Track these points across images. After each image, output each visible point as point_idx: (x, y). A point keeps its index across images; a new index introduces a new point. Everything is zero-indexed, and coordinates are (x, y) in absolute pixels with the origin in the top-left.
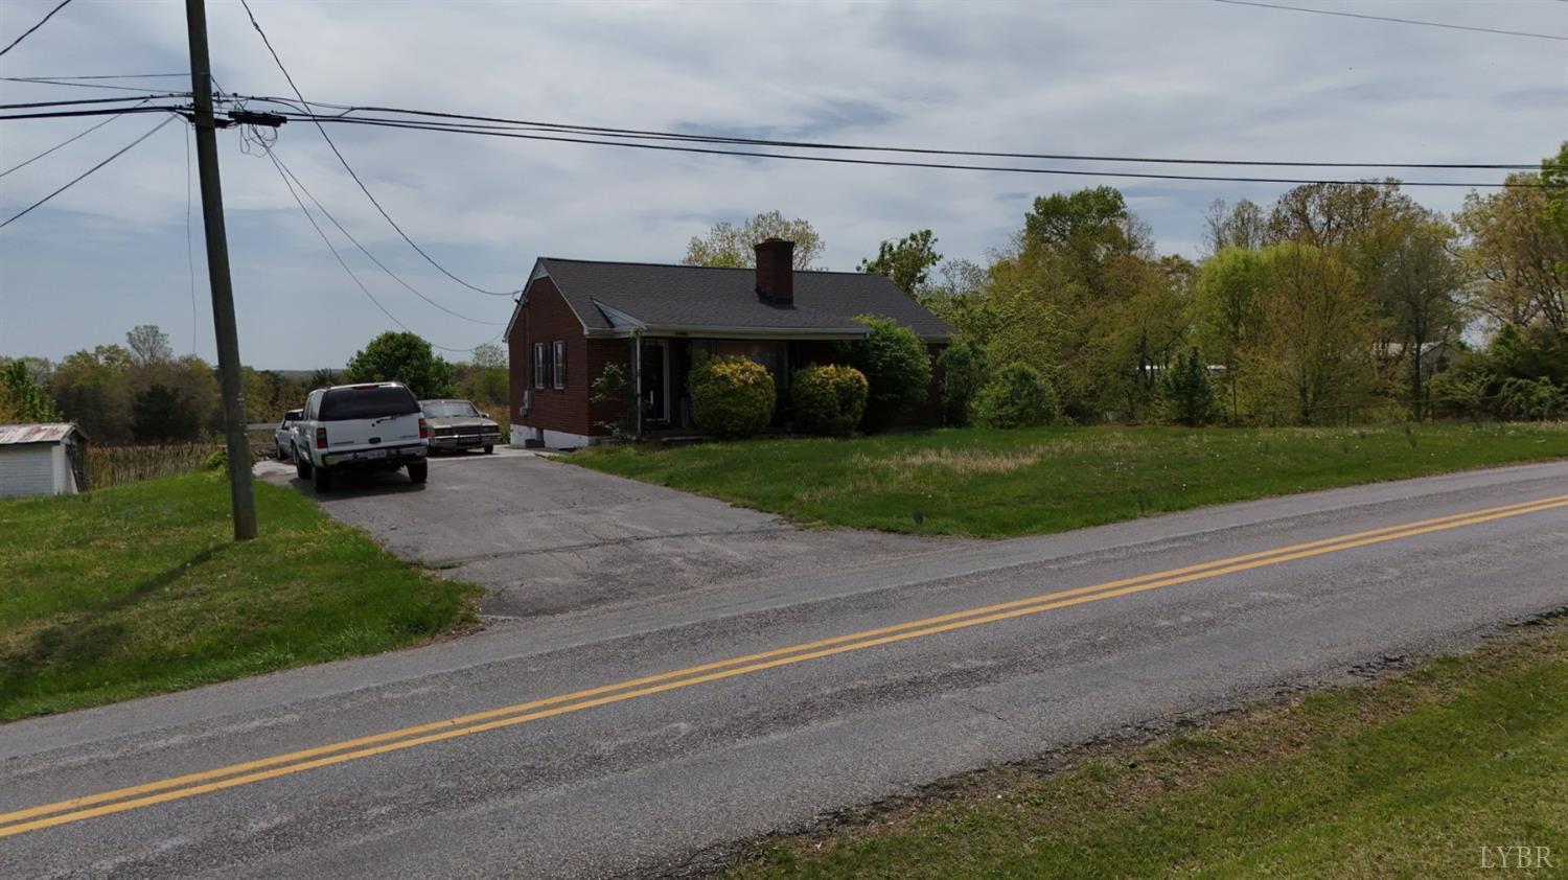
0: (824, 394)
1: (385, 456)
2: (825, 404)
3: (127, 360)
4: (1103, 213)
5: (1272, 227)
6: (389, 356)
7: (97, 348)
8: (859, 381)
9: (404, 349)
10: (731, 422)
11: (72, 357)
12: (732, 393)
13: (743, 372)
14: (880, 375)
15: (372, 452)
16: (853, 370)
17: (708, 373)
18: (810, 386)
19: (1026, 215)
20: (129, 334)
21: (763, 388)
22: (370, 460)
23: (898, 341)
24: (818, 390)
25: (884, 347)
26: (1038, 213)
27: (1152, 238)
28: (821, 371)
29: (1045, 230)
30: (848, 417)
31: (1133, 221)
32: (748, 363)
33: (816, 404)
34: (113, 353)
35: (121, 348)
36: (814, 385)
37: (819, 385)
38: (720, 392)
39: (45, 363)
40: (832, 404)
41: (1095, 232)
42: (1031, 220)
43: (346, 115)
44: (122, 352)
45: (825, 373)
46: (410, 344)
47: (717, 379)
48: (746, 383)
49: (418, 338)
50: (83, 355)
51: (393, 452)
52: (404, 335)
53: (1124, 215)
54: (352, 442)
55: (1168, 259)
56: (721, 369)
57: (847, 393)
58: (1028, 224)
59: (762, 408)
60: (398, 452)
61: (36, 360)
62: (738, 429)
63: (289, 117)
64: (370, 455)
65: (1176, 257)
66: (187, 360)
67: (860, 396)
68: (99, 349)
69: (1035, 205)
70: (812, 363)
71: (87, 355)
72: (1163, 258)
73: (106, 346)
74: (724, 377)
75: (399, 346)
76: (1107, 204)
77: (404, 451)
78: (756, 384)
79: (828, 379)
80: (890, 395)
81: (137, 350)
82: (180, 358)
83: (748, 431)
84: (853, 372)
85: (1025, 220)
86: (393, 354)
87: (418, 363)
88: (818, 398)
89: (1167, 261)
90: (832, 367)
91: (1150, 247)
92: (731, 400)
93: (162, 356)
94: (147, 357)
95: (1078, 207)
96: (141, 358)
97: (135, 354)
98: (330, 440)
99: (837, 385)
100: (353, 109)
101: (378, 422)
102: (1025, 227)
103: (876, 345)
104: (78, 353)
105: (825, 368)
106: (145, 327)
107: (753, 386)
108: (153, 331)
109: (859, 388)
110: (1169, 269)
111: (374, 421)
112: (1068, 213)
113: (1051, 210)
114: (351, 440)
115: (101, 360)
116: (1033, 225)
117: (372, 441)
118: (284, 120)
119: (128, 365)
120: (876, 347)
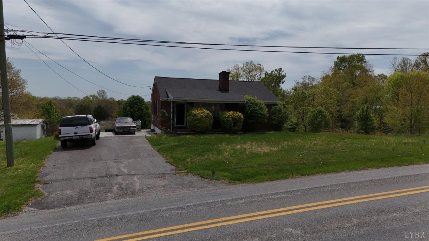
0: (228, 121)
1: (79, 138)
2: (228, 124)
3: (97, 99)
4: (358, 61)
5: (414, 65)
6: (132, 102)
7: (90, 95)
8: (240, 116)
9: (136, 100)
10: (197, 128)
11: (84, 97)
12: (198, 119)
13: (202, 113)
14: (249, 115)
15: (75, 137)
16: (239, 113)
17: (191, 113)
18: (224, 118)
19: (334, 62)
20: (98, 92)
21: (208, 118)
22: (74, 139)
23: (256, 104)
24: (226, 119)
25: (251, 106)
26: (338, 61)
27: (373, 69)
28: (228, 113)
29: (340, 66)
30: (236, 128)
31: (367, 64)
32: (204, 110)
33: (225, 123)
34: (94, 96)
35: (96, 95)
36: (225, 117)
37: (227, 118)
38: (194, 119)
39: (79, 98)
40: (230, 123)
41: (356, 67)
42: (335, 63)
43: (47, 36)
44: (96, 96)
45: (229, 114)
46: (138, 99)
47: (194, 115)
48: (202, 116)
49: (141, 98)
50: (87, 97)
51: (81, 137)
52: (137, 96)
53: (365, 62)
54: (69, 134)
55: (380, 75)
56: (196, 112)
57: (236, 121)
58: (335, 64)
59: (207, 125)
60: (83, 137)
61: (77, 98)
62: (200, 131)
63: (26, 36)
64: (74, 138)
65: (383, 74)
66: (111, 99)
67: (241, 122)
68: (91, 96)
69: (337, 59)
70: (226, 110)
71: (88, 97)
72: (378, 75)
73: (92, 95)
74: (196, 115)
75: (135, 99)
76: (360, 58)
77: (84, 137)
78: (206, 117)
79: (230, 116)
80: (252, 121)
81: (99, 96)
82: (109, 98)
83: (203, 132)
84: (239, 114)
85: (334, 63)
86: (133, 102)
87: (140, 104)
88: (226, 122)
89: (379, 76)
90: (232, 112)
91: (373, 71)
92: (197, 122)
93: (105, 98)
94: (101, 98)
95: (350, 59)
96: (100, 98)
97: (99, 97)
98: (62, 133)
99: (232, 118)
100: (49, 34)
101: (77, 128)
102: (334, 65)
103: (248, 105)
104: (86, 96)
105: (229, 112)
106: (101, 90)
107: (204, 117)
108: (103, 91)
109: (240, 119)
110: (380, 78)
111: (75, 127)
112: (347, 61)
113: (342, 60)
114: (68, 133)
115: (91, 98)
116: (336, 64)
117: (75, 133)
118: (25, 37)
119: (97, 100)
120: (249, 106)
